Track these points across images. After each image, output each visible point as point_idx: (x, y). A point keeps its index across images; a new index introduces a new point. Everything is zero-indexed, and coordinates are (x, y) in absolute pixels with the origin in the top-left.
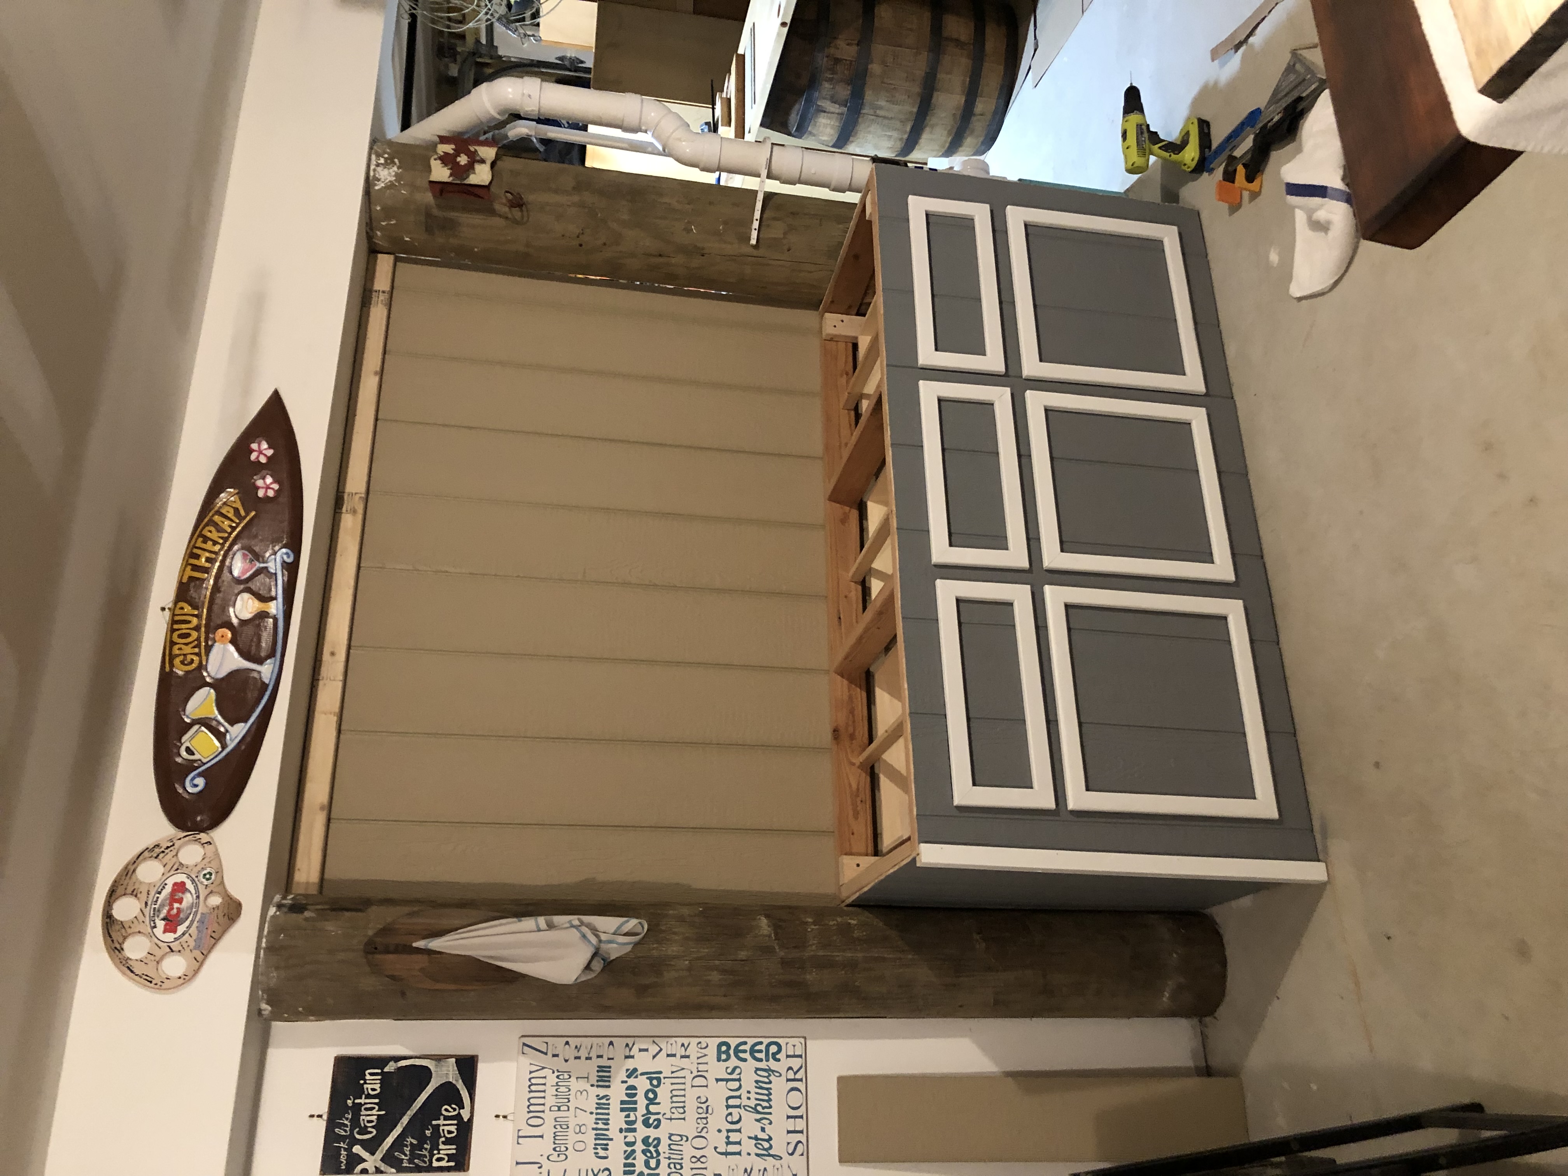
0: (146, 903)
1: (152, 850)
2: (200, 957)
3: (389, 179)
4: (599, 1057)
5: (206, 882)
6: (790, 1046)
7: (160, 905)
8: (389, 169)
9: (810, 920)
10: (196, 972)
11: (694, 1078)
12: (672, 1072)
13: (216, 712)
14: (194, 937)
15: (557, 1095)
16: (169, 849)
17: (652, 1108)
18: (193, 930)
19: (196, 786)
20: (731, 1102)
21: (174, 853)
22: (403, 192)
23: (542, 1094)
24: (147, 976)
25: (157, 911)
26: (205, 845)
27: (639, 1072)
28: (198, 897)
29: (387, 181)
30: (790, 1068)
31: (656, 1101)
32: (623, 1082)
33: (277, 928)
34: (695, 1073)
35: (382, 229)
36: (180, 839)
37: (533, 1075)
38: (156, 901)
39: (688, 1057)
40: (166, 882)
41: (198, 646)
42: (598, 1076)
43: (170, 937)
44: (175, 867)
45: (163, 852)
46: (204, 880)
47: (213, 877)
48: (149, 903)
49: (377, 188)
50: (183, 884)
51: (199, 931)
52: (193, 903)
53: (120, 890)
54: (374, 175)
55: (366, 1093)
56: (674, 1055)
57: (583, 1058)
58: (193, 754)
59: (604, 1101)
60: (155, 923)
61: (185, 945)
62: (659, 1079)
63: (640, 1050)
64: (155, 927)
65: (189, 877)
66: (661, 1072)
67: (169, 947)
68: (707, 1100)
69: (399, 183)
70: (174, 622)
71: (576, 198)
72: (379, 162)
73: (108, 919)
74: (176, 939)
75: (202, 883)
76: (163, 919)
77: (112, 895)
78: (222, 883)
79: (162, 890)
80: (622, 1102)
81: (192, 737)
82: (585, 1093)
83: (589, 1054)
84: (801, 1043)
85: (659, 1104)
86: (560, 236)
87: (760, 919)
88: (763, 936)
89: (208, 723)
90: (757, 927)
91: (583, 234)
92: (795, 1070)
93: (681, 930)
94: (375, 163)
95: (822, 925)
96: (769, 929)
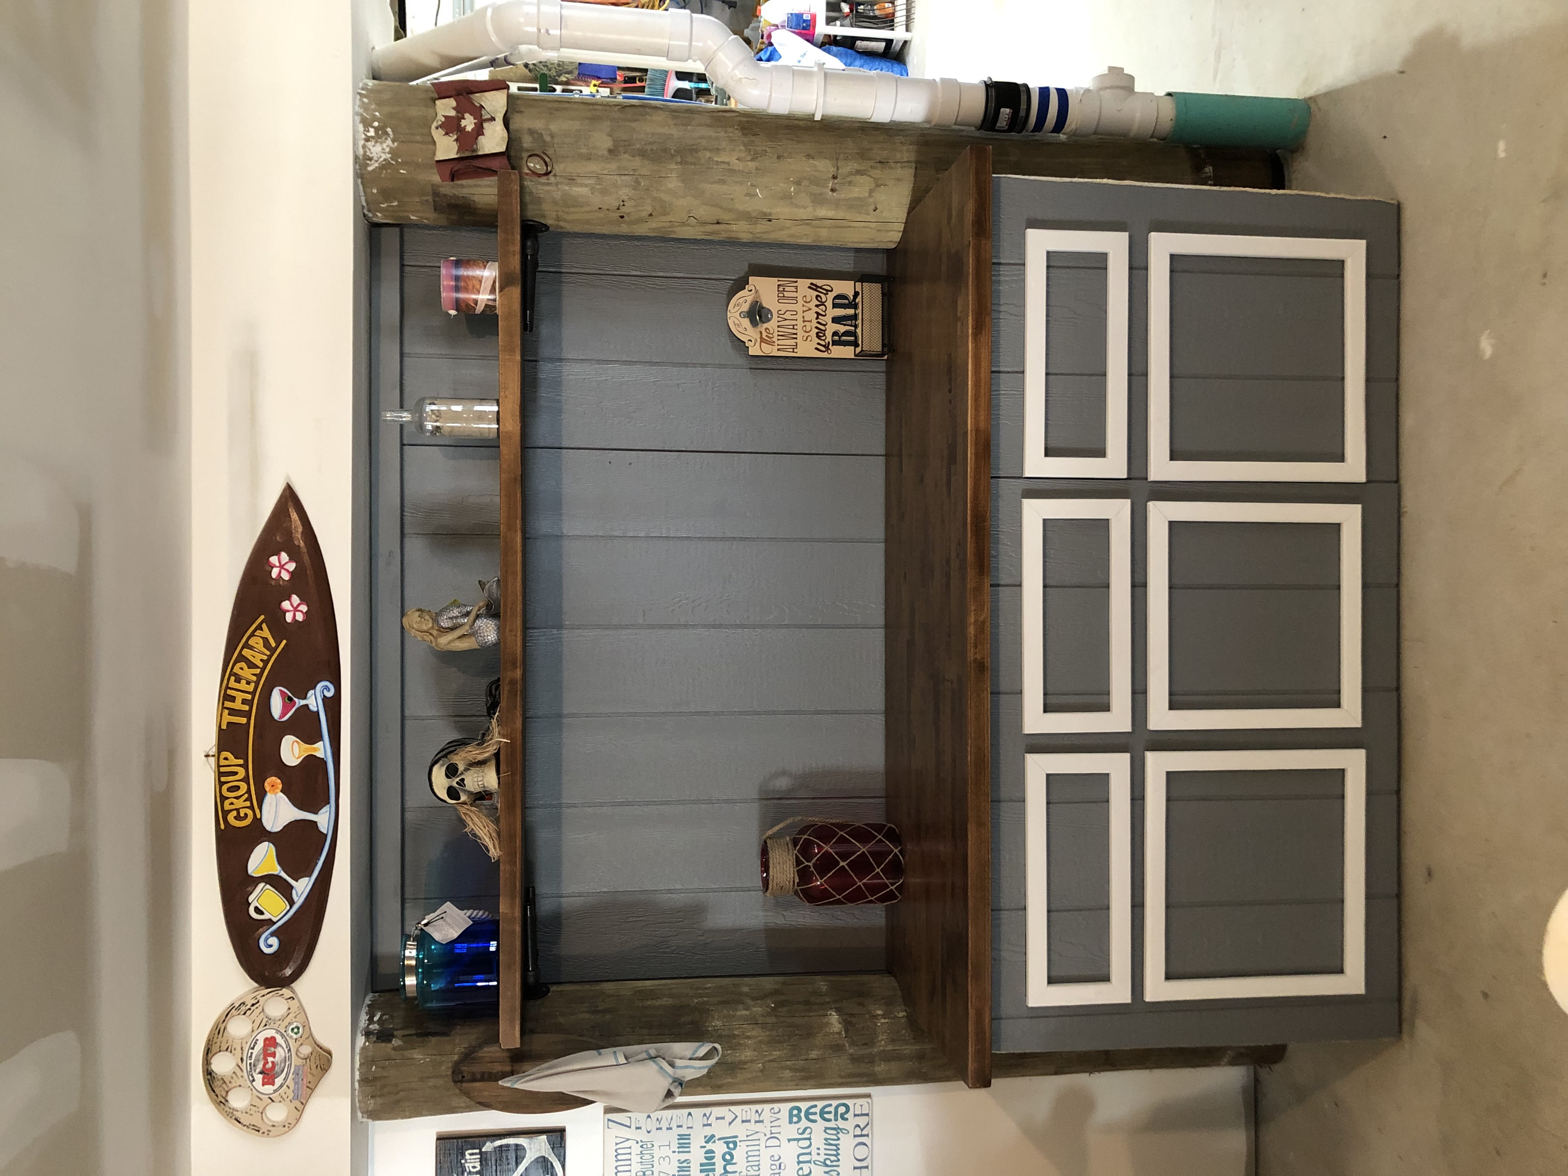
0: (242, 1059)
1: (239, 1008)
2: (300, 1106)
3: (384, 156)
4: (678, 1126)
5: (295, 1036)
6: (858, 1107)
7: (255, 1061)
8: (381, 143)
9: (879, 1012)
10: (298, 1120)
11: (768, 1139)
12: (747, 1136)
13: (279, 868)
14: (292, 1088)
15: (641, 1162)
16: (256, 1006)
17: (729, 1168)
18: (290, 1082)
19: (271, 946)
20: (802, 1158)
21: (260, 1009)
22: (402, 171)
23: (628, 1162)
24: (253, 1125)
25: (253, 1066)
26: (289, 1000)
27: (717, 1138)
28: (289, 1050)
29: (382, 159)
30: (858, 1126)
31: (734, 1161)
32: (702, 1147)
33: (367, 1061)
34: (769, 1136)
35: (381, 210)
36: (263, 996)
37: (618, 1146)
38: (251, 1056)
39: (762, 1121)
40: (257, 1038)
41: (250, 799)
42: (679, 1144)
43: (269, 1089)
44: (263, 1024)
45: (250, 1009)
46: (293, 1034)
47: (301, 1030)
48: (245, 1058)
49: (370, 169)
50: (273, 1038)
51: (296, 1083)
52: (285, 1057)
53: (215, 1048)
54: (365, 152)
55: (468, 1170)
56: (749, 1121)
57: (664, 1129)
58: (262, 913)
59: (685, 1164)
60: (253, 1077)
61: (285, 1097)
62: (735, 1144)
63: (717, 1118)
64: (254, 1080)
65: (278, 1031)
66: (736, 1137)
67: (270, 1098)
68: (780, 1158)
69: (397, 161)
70: (221, 774)
71: (613, 166)
72: (369, 134)
73: (209, 1075)
74: (275, 1091)
75: (291, 1037)
76: (260, 1073)
77: (208, 1053)
78: (311, 1034)
79: (254, 1046)
80: (702, 1165)
81: (258, 898)
82: (667, 1159)
83: (670, 1124)
84: (868, 1103)
85: (735, 1164)
86: (600, 208)
87: (831, 1015)
88: (833, 1033)
89: (271, 880)
90: (828, 1024)
91: (624, 205)
92: (862, 1127)
93: (754, 1033)
94: (363, 136)
95: (892, 1018)
96: (840, 1026)
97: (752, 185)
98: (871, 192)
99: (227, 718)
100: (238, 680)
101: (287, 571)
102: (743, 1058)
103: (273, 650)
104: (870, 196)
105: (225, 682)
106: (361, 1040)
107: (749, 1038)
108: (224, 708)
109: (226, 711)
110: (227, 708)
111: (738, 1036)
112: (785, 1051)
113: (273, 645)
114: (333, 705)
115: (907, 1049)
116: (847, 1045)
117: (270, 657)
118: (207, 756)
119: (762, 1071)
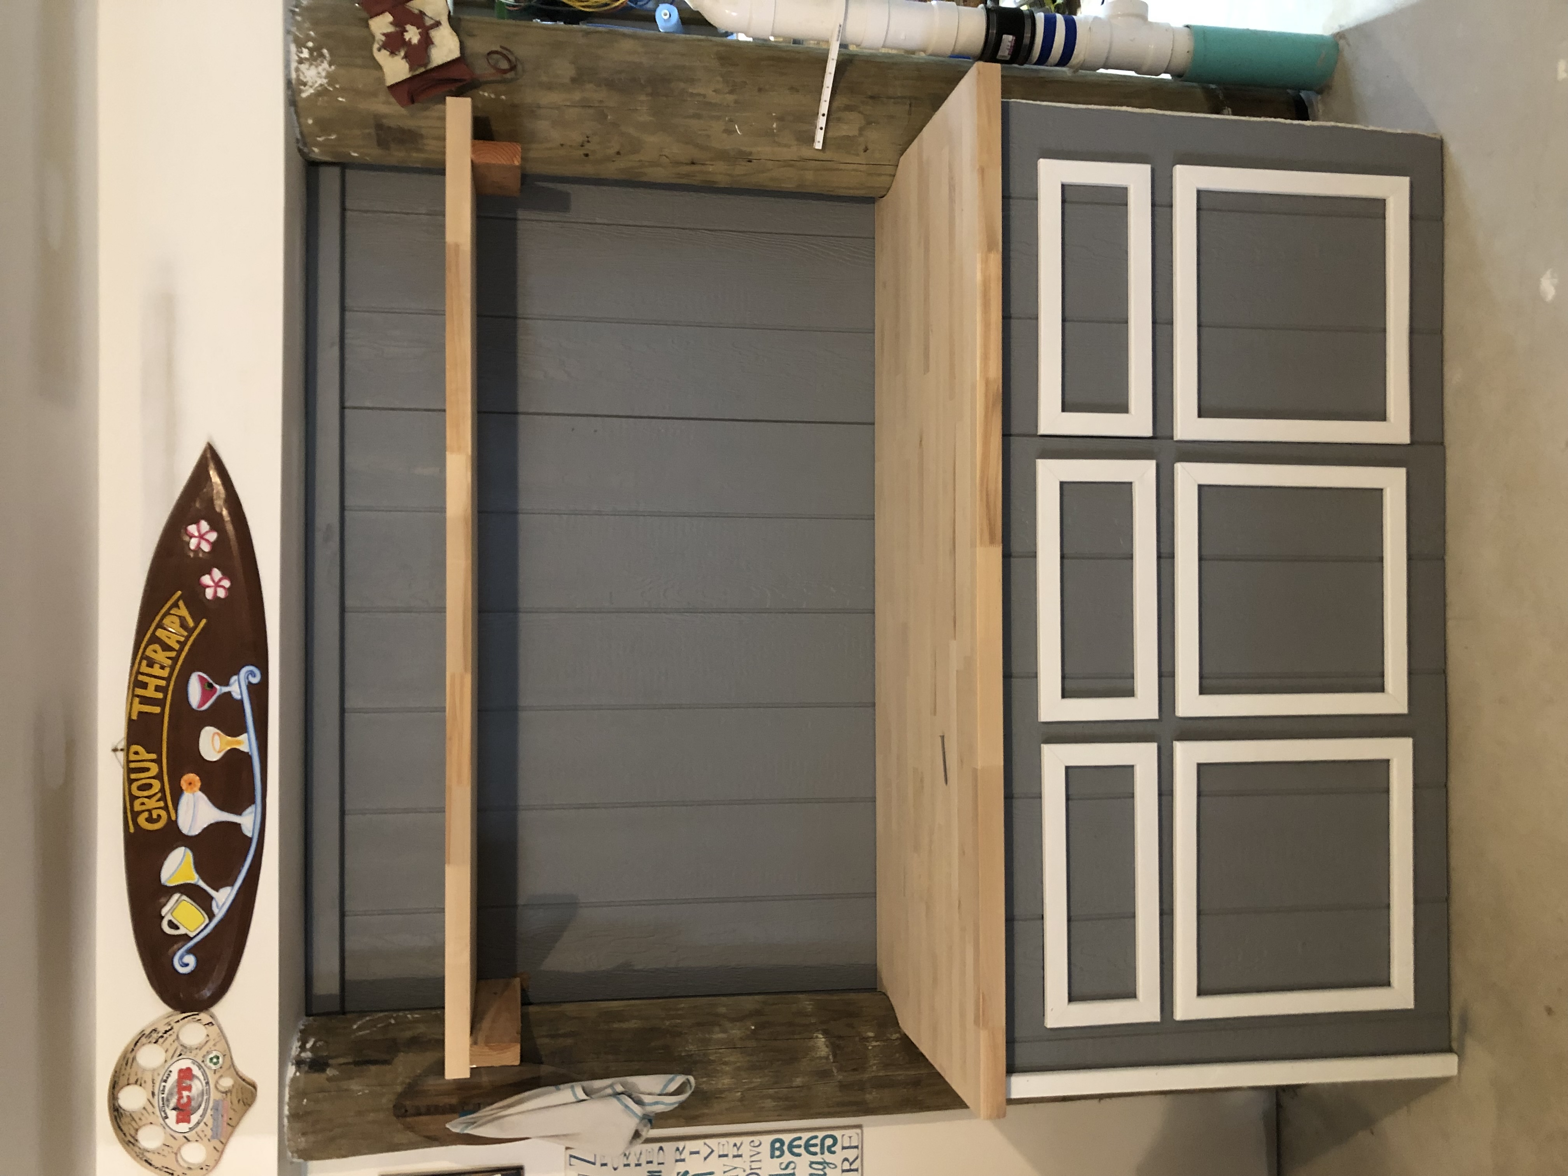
0: (153, 1094)
1: (149, 1035)
2: (219, 1146)
3: (319, 82)
4: (648, 1162)
5: (214, 1067)
7: (168, 1094)
8: (317, 67)
9: (871, 1034)
10: (217, 1162)
12: (725, 1172)
13: (196, 876)
14: (210, 1124)
16: (168, 1033)
18: (208, 1118)
19: (187, 965)
21: (174, 1037)
22: (340, 99)
24: (167, 1168)
25: (166, 1101)
26: (206, 1026)
27: (691, 1174)
28: (207, 1083)
30: (846, 1159)
33: (298, 1093)
34: (749, 1171)
35: (318, 144)
36: (178, 1021)
38: (163, 1090)
39: (740, 1156)
40: (170, 1069)
41: (163, 798)
43: (184, 1127)
44: (178, 1053)
45: (162, 1037)
46: (211, 1065)
47: (221, 1060)
48: (156, 1092)
49: (304, 95)
50: (189, 1070)
51: (215, 1119)
52: (203, 1090)
53: (123, 1080)
56: (726, 1156)
57: (633, 1165)
58: (177, 928)
60: (166, 1114)
61: (202, 1135)
63: (692, 1153)
64: (167, 1117)
65: (194, 1062)
66: (712, 1173)
67: (185, 1137)
70: (130, 771)
71: (577, 96)
72: (302, 56)
73: (116, 1112)
74: (191, 1129)
75: (209, 1068)
76: (174, 1109)
77: (115, 1087)
78: (233, 1065)
79: (167, 1078)
81: (172, 910)
83: (638, 1160)
84: (858, 1134)
86: (562, 145)
87: (817, 1037)
88: (821, 1058)
89: (188, 890)
90: (814, 1048)
91: (588, 142)
92: (851, 1160)
93: (732, 1059)
94: (297, 58)
95: (884, 1041)
96: (827, 1050)
97: (731, 121)
98: (861, 129)
99: (138, 707)
100: (151, 663)
101: (207, 541)
102: (720, 1086)
103: (191, 631)
104: (861, 135)
105: (136, 666)
106: (291, 1070)
107: (726, 1063)
108: (134, 696)
109: (137, 700)
110: (138, 696)
111: (714, 1061)
112: (767, 1079)
113: (191, 624)
114: (259, 692)
115: (901, 1075)
116: (835, 1071)
117: (187, 638)
118: (115, 750)
119: (741, 1100)
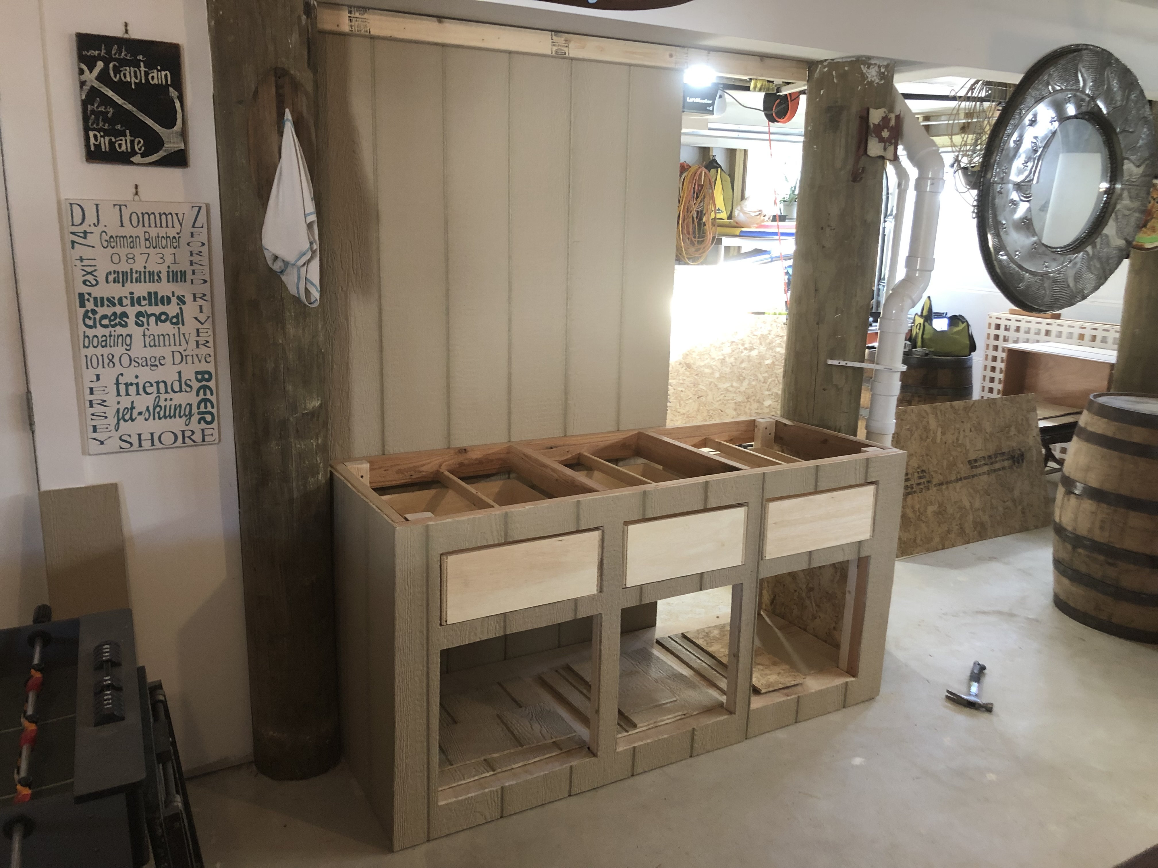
4: (193, 271)
6: (211, 431)
11: (180, 353)
12: (184, 334)
15: (158, 237)
17: (152, 319)
20: (162, 385)
22: (860, 87)
23: (158, 224)
27: (183, 307)
29: (868, 75)
30: (193, 433)
31: (159, 323)
32: (173, 293)
34: (184, 354)
37: (174, 216)
39: (198, 347)
42: (177, 272)
49: (862, 66)
54: (872, 64)
55: (150, 72)
56: (198, 335)
57: (192, 258)
59: (156, 277)
62: (177, 323)
63: (201, 307)
66: (183, 324)
69: (866, 85)
72: (882, 68)
80: (156, 293)
82: (161, 261)
83: (195, 263)
84: (214, 441)
85: (157, 325)
86: (829, 214)
87: (318, 400)
90: (311, 398)
91: (831, 230)
92: (192, 437)
94: (881, 64)
95: (316, 453)
96: (311, 408)
